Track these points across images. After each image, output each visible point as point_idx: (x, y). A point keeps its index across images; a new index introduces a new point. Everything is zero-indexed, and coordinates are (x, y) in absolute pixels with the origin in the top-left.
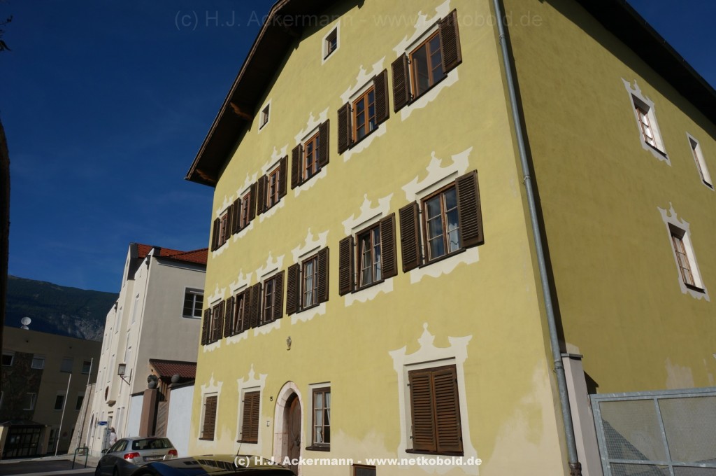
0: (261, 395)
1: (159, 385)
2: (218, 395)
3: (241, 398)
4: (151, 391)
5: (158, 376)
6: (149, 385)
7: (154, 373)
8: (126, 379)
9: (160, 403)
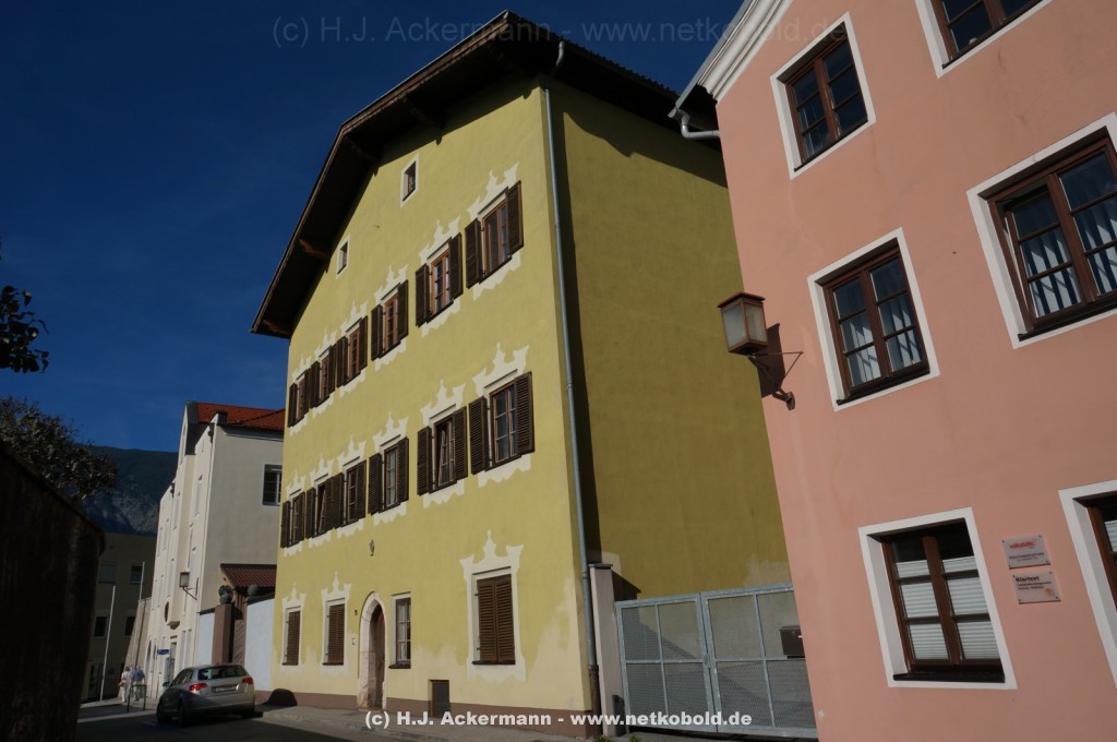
0: (346, 607)
1: (234, 598)
2: (301, 609)
3: (325, 613)
4: (224, 607)
5: (233, 587)
6: (221, 600)
7: (227, 583)
8: (192, 592)
9: (237, 622)
